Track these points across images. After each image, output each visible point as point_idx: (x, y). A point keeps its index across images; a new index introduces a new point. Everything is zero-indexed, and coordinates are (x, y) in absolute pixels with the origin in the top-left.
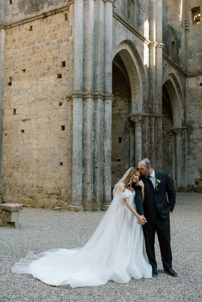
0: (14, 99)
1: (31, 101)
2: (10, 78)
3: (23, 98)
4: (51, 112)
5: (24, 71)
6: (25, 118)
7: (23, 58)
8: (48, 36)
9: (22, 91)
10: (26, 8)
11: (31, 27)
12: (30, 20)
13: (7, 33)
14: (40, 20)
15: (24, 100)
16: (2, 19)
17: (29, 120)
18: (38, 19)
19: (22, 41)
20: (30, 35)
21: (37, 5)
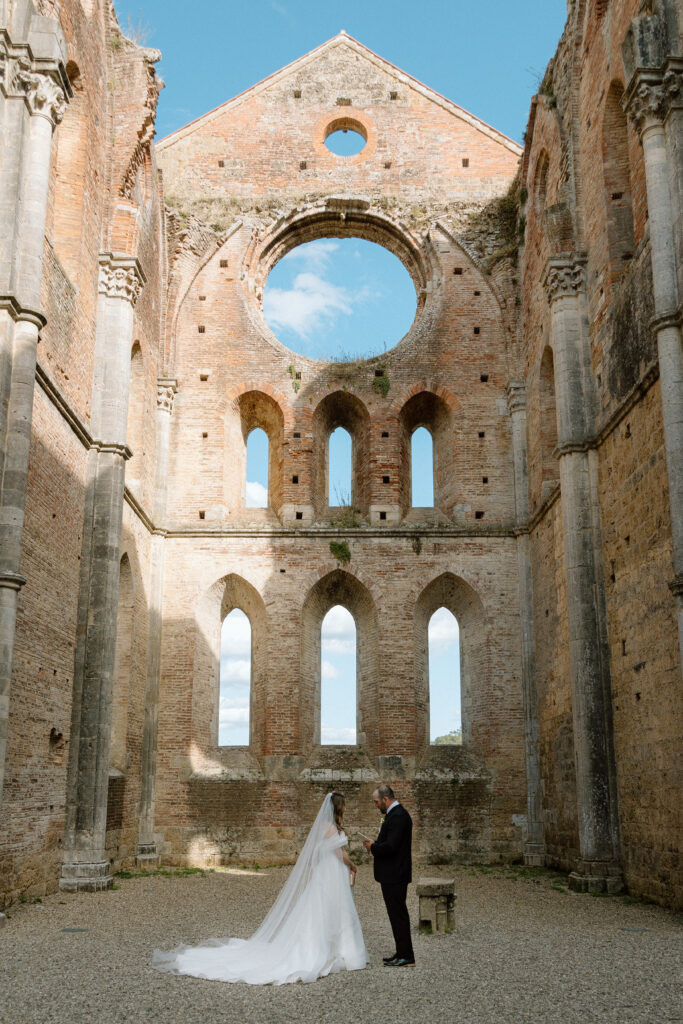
0: (621, 614)
1: (642, 615)
2: (613, 562)
3: (631, 611)
4: (672, 639)
5: (627, 539)
6: (638, 661)
7: (623, 509)
8: (652, 440)
9: (629, 593)
10: (619, 384)
11: (628, 427)
12: (623, 413)
13: (600, 455)
14: (637, 406)
15: (633, 614)
16: (588, 426)
17: (644, 664)
18: (634, 404)
19: (620, 466)
20: (628, 448)
21: (631, 370)
